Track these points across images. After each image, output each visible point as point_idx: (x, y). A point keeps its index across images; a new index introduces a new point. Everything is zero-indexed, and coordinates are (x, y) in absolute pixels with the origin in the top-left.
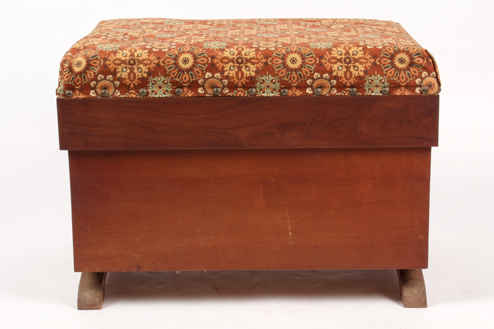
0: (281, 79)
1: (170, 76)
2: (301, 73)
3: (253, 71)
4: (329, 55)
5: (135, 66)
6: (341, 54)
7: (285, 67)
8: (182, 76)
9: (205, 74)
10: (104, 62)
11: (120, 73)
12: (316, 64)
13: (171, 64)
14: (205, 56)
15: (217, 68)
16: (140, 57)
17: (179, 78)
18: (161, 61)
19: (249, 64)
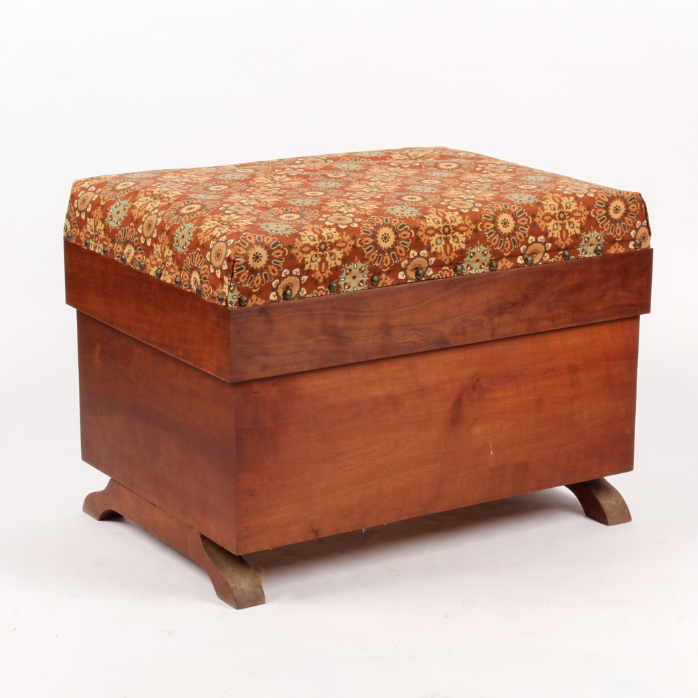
0: (493, 249)
1: (368, 260)
2: (514, 238)
3: (462, 242)
4: (541, 211)
5: (327, 252)
6: (554, 209)
7: (497, 233)
8: (383, 259)
9: (409, 252)
10: (289, 252)
11: (309, 265)
12: (530, 225)
13: (370, 245)
14: (407, 228)
15: (422, 243)
16: (331, 238)
17: (378, 262)
18: (357, 242)
19: (457, 234)
